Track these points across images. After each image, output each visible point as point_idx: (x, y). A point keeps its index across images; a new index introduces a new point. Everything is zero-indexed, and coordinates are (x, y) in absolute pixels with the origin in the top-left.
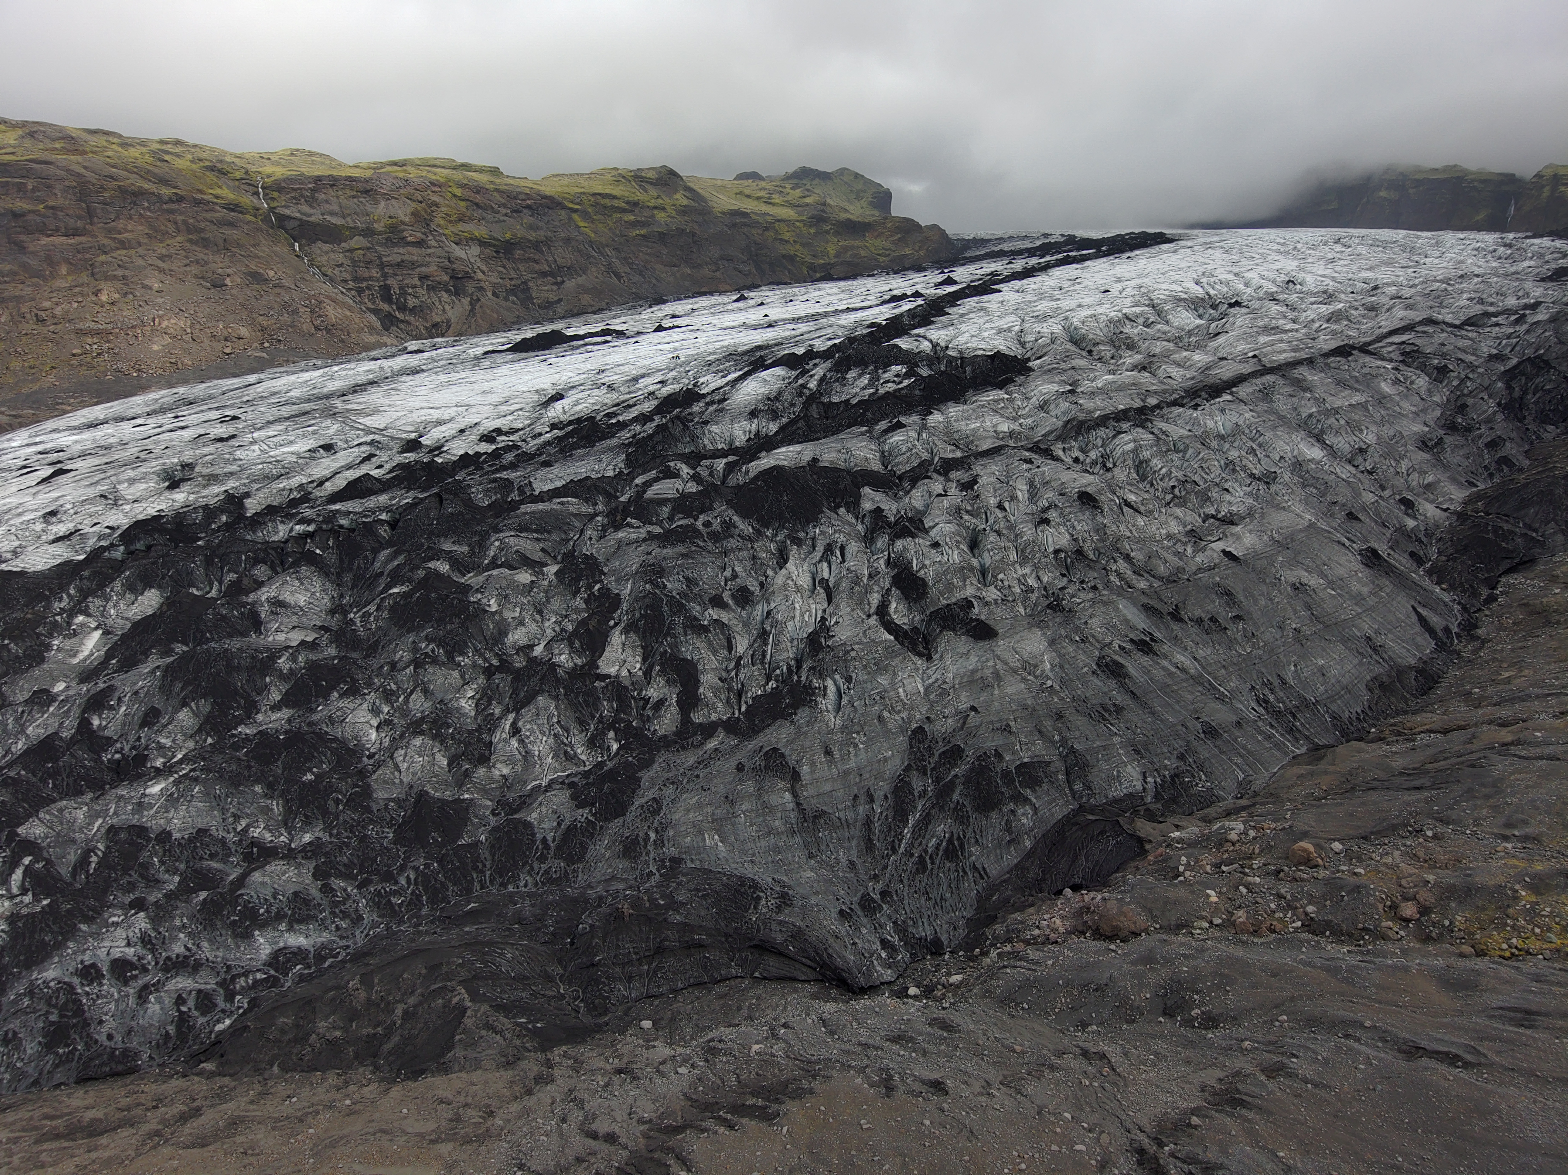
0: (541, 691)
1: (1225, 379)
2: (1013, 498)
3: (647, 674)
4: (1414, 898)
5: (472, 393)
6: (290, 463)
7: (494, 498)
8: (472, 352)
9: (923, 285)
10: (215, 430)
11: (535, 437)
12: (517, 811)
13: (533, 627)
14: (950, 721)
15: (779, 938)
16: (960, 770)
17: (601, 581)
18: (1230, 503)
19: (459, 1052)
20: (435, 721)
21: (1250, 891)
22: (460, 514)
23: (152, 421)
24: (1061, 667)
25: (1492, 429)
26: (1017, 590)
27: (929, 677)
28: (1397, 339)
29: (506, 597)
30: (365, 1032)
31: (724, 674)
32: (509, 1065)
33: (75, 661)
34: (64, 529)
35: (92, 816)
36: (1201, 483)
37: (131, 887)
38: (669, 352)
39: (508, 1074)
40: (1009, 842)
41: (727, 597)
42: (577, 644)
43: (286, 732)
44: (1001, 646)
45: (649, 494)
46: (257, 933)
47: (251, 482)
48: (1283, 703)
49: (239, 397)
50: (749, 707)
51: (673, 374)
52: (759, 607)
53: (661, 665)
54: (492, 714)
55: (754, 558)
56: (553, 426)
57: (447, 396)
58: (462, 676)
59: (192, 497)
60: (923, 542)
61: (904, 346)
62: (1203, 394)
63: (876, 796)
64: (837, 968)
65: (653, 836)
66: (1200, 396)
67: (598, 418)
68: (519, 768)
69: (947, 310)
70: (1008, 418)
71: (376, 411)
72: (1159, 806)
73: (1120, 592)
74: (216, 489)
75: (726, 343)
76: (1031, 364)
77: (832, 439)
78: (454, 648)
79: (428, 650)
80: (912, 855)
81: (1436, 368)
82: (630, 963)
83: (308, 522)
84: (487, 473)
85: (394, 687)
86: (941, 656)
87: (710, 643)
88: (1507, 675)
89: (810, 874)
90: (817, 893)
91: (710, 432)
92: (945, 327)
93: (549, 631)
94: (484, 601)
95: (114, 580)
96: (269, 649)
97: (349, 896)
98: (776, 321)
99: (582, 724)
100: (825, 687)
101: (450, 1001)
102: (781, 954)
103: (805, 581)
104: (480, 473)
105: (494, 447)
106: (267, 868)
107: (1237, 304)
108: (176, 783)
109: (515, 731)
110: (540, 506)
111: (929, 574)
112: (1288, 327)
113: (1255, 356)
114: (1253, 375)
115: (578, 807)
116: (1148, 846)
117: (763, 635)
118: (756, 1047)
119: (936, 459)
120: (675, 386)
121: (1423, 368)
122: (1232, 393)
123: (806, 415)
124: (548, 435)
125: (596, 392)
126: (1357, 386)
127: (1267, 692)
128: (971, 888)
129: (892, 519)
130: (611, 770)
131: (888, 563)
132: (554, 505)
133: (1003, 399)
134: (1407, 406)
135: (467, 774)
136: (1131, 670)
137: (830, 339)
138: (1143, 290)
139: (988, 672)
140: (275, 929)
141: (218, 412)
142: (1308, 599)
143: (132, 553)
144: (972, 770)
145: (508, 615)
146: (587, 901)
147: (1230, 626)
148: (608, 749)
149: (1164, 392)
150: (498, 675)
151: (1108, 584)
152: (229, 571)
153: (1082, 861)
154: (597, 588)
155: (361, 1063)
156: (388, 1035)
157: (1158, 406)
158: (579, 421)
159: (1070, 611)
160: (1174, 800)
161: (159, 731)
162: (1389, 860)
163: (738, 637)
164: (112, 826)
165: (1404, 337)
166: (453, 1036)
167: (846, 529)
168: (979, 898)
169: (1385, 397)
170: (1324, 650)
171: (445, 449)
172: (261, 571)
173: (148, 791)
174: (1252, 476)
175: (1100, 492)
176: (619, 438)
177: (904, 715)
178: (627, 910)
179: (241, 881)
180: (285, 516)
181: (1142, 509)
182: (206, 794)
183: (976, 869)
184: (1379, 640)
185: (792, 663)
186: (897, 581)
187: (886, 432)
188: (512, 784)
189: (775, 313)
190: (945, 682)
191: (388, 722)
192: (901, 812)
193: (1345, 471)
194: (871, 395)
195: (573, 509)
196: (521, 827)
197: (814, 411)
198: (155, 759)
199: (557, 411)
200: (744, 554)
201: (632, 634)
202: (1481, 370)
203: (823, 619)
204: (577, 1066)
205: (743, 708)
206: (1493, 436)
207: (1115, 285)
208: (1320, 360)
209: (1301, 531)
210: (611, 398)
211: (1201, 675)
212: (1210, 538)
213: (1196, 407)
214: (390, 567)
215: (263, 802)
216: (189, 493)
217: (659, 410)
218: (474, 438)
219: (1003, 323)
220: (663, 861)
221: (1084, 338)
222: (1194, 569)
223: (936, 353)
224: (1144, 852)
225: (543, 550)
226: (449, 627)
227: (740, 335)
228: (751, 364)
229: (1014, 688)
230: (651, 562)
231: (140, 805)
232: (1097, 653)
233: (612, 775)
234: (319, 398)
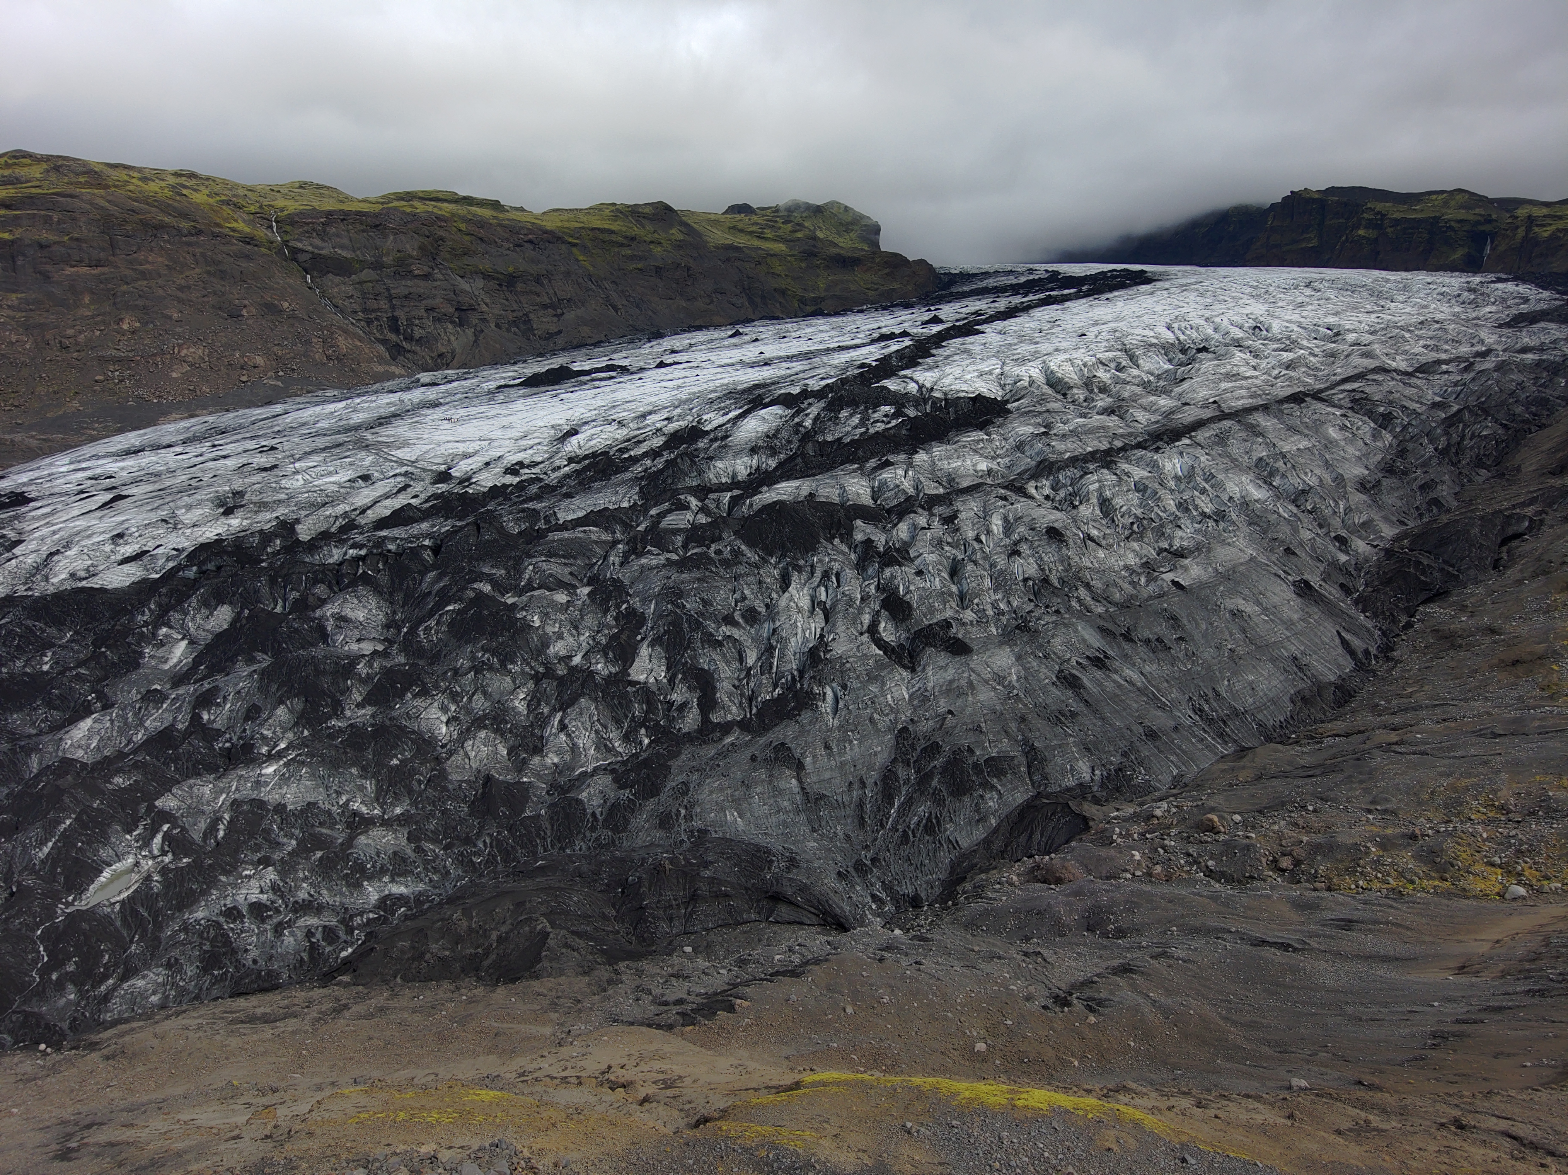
0: (583, 694)
1: (1186, 423)
2: (989, 532)
3: (671, 681)
4: (1290, 854)
5: (493, 428)
6: (333, 492)
7: (523, 527)
8: (486, 386)
9: (910, 323)
10: (257, 460)
11: (554, 470)
12: (568, 792)
13: (571, 640)
14: (930, 722)
15: (790, 892)
16: (939, 762)
17: (628, 602)
18: (1182, 538)
19: (546, 964)
20: (495, 718)
21: (1166, 851)
22: (495, 540)
23: (193, 450)
24: (1026, 678)
25: (1426, 472)
26: (990, 612)
27: (913, 686)
28: (1348, 386)
29: (547, 614)
30: (468, 951)
31: (737, 683)
32: (585, 973)
33: (166, 667)
34: (130, 550)
35: (217, 793)
36: (1157, 520)
37: (257, 848)
38: (673, 389)
39: (586, 979)
40: (978, 821)
41: (737, 616)
42: (611, 655)
43: (372, 725)
44: (975, 661)
45: (664, 524)
46: (365, 883)
47: (299, 509)
48: (1216, 712)
49: (270, 427)
50: (758, 710)
51: (678, 411)
52: (766, 625)
53: (684, 673)
54: (542, 713)
55: (760, 582)
56: (571, 460)
57: (470, 430)
58: (514, 681)
59: (245, 523)
60: (910, 570)
61: (892, 387)
62: (1165, 437)
63: (867, 783)
64: (836, 915)
65: (683, 812)
66: (1162, 440)
67: (612, 453)
68: (567, 757)
69: (934, 352)
70: (987, 457)
71: (405, 444)
72: (1104, 794)
73: (1080, 615)
74: (268, 516)
75: (725, 381)
76: (1009, 406)
77: (826, 475)
78: (506, 658)
79: (485, 659)
80: (897, 830)
81: (1382, 415)
82: (671, 907)
83: (361, 547)
84: (515, 503)
85: (458, 689)
86: (924, 669)
87: (724, 656)
88: (1410, 690)
89: (813, 844)
90: (819, 859)
91: (715, 466)
92: (931, 369)
93: (584, 644)
94: (529, 617)
95: (189, 597)
96: (348, 657)
97: (437, 856)
98: (771, 359)
99: (618, 723)
100: (825, 694)
101: (535, 928)
102: (792, 903)
103: (805, 603)
104: (509, 503)
105: (518, 479)
106: (370, 832)
107: (1205, 349)
108: (286, 765)
109: (563, 727)
110: (566, 535)
111: (914, 599)
112: (1248, 374)
113: (1215, 402)
114: (1211, 420)
115: (620, 788)
116: (1091, 823)
117: (770, 649)
118: (778, 957)
119: (921, 495)
120: (681, 423)
121: (1370, 414)
122: (1190, 438)
123: (802, 453)
124: (567, 469)
125: (608, 428)
126: (1306, 431)
127: (1203, 703)
128: (946, 858)
129: (881, 549)
130: (646, 759)
131: (878, 588)
132: (578, 533)
133: (982, 440)
134: (1352, 451)
135: (524, 762)
136: (1085, 681)
137: (823, 379)
138: (1117, 334)
139: (963, 683)
140: (380, 880)
141: (254, 442)
142: (1243, 623)
143: (204, 572)
144: (948, 762)
145: (550, 629)
146: (632, 861)
147: (1174, 646)
148: (641, 743)
149: (1130, 435)
150: (544, 681)
151: (1069, 609)
152: (292, 589)
153: (1037, 836)
154: (624, 607)
155: (466, 975)
156: (487, 954)
157: (1123, 449)
158: (594, 455)
159: (1035, 631)
160: (1118, 789)
161: (261, 725)
162: (1276, 827)
163: (748, 651)
164: (235, 800)
165: (1355, 385)
166: (540, 953)
167: (840, 558)
168: (953, 866)
169: (1331, 442)
170: (1254, 667)
171: (474, 480)
172: (320, 590)
173: (263, 772)
174: (1204, 515)
175: (1066, 528)
176: (632, 472)
177: (892, 717)
178: (668, 866)
179: (350, 842)
180: (339, 541)
181: (1103, 543)
182: (313, 775)
183: (950, 841)
184: (1304, 660)
185: (795, 673)
186: (885, 604)
187: (876, 469)
188: (561, 771)
189: (772, 350)
190: (926, 690)
191: (455, 719)
192: (888, 796)
193: (1285, 510)
194: (862, 434)
195: (594, 537)
196: (574, 803)
197: (810, 449)
198: (260, 747)
199: (573, 445)
200: (752, 578)
201: (657, 647)
202: (1423, 417)
203: (822, 636)
204: (639, 973)
205: (754, 711)
206: (1427, 479)
207: (1091, 329)
208: (1275, 407)
209: (1242, 564)
210: (621, 434)
211: (1146, 688)
212: (1162, 569)
213: (1157, 450)
214: (437, 587)
215: (359, 782)
216: (243, 519)
217: (667, 446)
218: (499, 470)
219: (985, 367)
220: (692, 831)
221: (1060, 380)
222: (1146, 596)
223: (922, 394)
224: (1088, 828)
225: (571, 574)
226: (500, 639)
227: (738, 373)
228: (750, 402)
229: (985, 695)
230: (671, 585)
231: (258, 782)
232: (1057, 668)
233: (646, 763)
234: (348, 430)
